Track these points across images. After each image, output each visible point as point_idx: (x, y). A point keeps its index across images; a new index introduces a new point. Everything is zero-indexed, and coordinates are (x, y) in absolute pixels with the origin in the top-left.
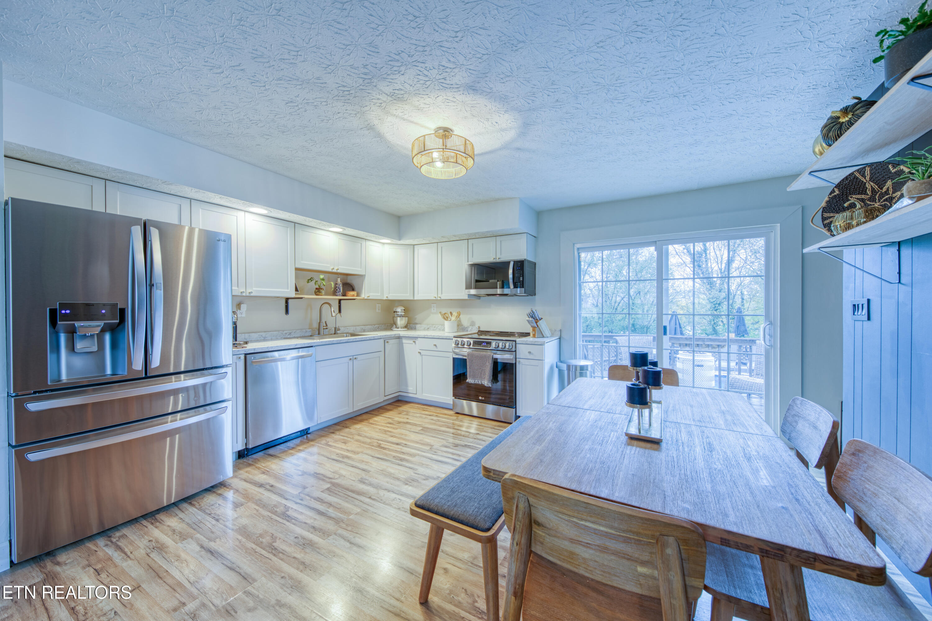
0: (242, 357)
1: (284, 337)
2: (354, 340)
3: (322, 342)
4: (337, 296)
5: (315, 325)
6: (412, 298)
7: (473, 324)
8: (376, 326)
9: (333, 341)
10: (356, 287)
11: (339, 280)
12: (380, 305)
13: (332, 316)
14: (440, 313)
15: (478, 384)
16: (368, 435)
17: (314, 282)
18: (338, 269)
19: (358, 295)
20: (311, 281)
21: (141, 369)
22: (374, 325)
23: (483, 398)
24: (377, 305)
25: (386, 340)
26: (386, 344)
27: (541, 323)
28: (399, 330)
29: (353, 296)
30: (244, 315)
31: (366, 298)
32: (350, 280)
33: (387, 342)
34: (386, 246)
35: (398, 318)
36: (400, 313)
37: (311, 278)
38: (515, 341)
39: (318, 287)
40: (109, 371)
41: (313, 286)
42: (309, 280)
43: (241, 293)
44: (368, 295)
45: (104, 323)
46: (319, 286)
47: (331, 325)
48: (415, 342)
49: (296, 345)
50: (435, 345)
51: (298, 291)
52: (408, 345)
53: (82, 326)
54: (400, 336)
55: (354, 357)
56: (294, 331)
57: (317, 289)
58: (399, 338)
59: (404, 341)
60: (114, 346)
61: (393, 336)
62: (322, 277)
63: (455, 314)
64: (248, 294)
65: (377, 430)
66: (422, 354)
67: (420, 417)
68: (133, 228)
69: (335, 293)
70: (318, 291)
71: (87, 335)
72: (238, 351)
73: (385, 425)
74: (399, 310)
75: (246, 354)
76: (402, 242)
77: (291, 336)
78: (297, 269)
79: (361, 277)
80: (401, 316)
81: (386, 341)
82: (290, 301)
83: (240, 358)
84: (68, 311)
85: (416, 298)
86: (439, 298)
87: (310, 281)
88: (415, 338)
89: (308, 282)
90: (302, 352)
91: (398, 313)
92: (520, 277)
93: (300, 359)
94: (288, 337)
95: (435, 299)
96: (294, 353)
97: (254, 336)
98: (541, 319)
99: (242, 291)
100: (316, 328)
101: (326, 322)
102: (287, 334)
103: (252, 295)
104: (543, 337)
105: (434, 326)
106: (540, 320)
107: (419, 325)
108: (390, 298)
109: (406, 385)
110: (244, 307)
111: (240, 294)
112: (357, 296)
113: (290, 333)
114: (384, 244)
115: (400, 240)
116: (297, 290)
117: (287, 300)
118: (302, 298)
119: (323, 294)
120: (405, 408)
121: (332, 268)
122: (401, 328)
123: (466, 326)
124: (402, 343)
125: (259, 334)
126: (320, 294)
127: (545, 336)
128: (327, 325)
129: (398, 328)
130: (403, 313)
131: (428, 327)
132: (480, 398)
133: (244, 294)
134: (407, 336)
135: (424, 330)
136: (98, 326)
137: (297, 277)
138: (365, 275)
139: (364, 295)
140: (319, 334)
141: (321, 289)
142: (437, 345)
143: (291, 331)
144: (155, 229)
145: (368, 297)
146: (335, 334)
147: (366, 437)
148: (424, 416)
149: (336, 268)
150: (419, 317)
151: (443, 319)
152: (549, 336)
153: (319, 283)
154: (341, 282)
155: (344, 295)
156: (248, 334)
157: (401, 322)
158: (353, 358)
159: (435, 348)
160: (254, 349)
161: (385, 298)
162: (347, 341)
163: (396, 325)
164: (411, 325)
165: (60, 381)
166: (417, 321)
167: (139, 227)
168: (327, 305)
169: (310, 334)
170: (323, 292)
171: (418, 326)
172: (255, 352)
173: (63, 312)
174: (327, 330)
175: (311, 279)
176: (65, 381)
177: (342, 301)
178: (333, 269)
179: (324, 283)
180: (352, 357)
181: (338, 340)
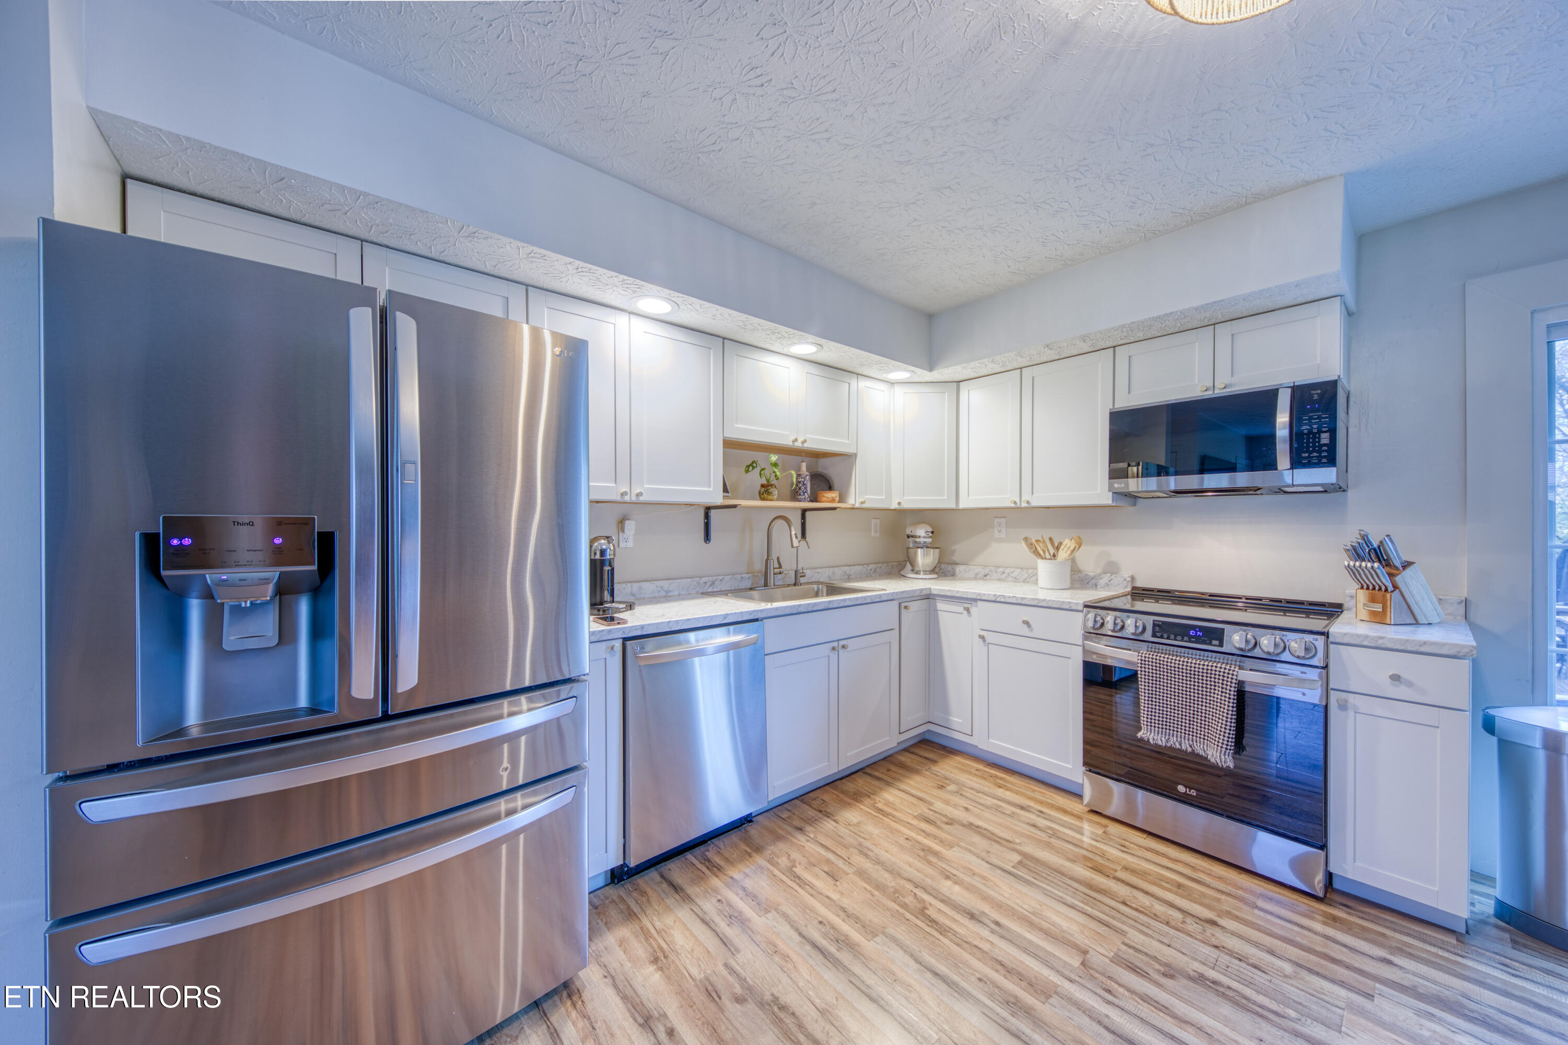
0: (618, 645)
1: (701, 591)
2: (841, 605)
3: (777, 609)
4: (800, 501)
5: (759, 566)
6: (953, 506)
7: (1112, 568)
8: (871, 566)
9: (800, 606)
10: (836, 482)
11: (804, 465)
12: (878, 521)
13: (792, 547)
14: (1026, 539)
15: (1180, 750)
16: (884, 856)
17: (757, 470)
18: (805, 441)
19: (842, 499)
20: (754, 468)
21: (372, 697)
22: (868, 564)
23: (1193, 793)
24: (873, 521)
25: (902, 602)
26: (903, 610)
27: (1406, 579)
28: (920, 576)
29: (833, 500)
30: (630, 544)
31: (857, 505)
32: (824, 466)
33: (906, 607)
34: (898, 389)
35: (919, 550)
36: (922, 540)
37: (753, 462)
38: (1326, 634)
39: (765, 482)
40: (303, 701)
41: (755, 479)
42: (748, 467)
43: (622, 494)
44: (862, 500)
45: (281, 573)
46: (768, 481)
47: (789, 566)
48: (968, 610)
49: (726, 616)
50: (1026, 623)
51: (728, 492)
52: (948, 615)
53: (224, 580)
54: (931, 594)
55: (841, 643)
56: (721, 578)
57: (763, 486)
58: (928, 597)
59: (941, 606)
60: (319, 631)
61: (917, 594)
62: (774, 458)
63: (1068, 544)
64: (634, 498)
65: (902, 841)
66: (988, 640)
67: (997, 809)
68: (354, 312)
69: (795, 495)
70: (765, 491)
71: (243, 605)
72: (610, 631)
73: (915, 822)
74: (921, 532)
75: (625, 640)
76: (936, 375)
77: (716, 590)
78: (729, 444)
79: (848, 458)
80: (926, 546)
81: (903, 605)
82: (713, 513)
83: (612, 648)
84: (187, 541)
85: (961, 506)
86: (1024, 505)
87: (751, 468)
88: (968, 602)
89: (747, 471)
90: (736, 633)
91: (918, 540)
92: (1320, 431)
93: (731, 652)
94: (710, 590)
95: (1013, 505)
96: (721, 638)
97: (649, 588)
98: (1407, 565)
99: (623, 490)
100: (760, 572)
101: (778, 558)
102: (709, 584)
103: (642, 499)
104: (1417, 623)
105: (1001, 570)
106: (1404, 567)
107: (963, 567)
108: (906, 505)
109: (946, 710)
110: (630, 526)
111: (619, 498)
112: (840, 501)
113: (713, 583)
114: (892, 383)
115: (931, 369)
116: (725, 490)
117: (708, 509)
118: (735, 506)
119: (775, 497)
120: (948, 767)
121: (793, 438)
122: (925, 572)
123: (1092, 574)
124: (936, 610)
125: (656, 583)
126: (770, 497)
127: (1422, 620)
128: (780, 567)
129: (918, 572)
130: (929, 540)
131: (987, 572)
132: (1181, 789)
133: (627, 498)
134: (949, 594)
135: (976, 578)
136: (266, 581)
137: (727, 462)
138: (856, 455)
139: (853, 500)
140: (766, 585)
141: (771, 485)
142: (1031, 623)
143: (714, 578)
144: (411, 319)
145: (862, 503)
146: (795, 585)
147: (878, 862)
148: (1009, 809)
149: (801, 439)
150: (960, 549)
151: (1033, 556)
152: (1435, 620)
153: (767, 472)
154: (807, 471)
155: (814, 499)
156: (638, 584)
157: (923, 559)
158: (838, 646)
159: (1025, 630)
160: (642, 627)
161: (894, 506)
162: (826, 606)
163: (912, 565)
164: (943, 566)
165: (181, 732)
166: (956, 558)
167: (370, 310)
168: (781, 522)
169: (749, 586)
170: (775, 492)
171: (959, 569)
172: (644, 633)
173: (175, 542)
174: (780, 576)
175: (752, 466)
176: (195, 733)
177: (808, 514)
178: (796, 440)
179: (778, 474)
180: (835, 644)
181: (809, 604)
